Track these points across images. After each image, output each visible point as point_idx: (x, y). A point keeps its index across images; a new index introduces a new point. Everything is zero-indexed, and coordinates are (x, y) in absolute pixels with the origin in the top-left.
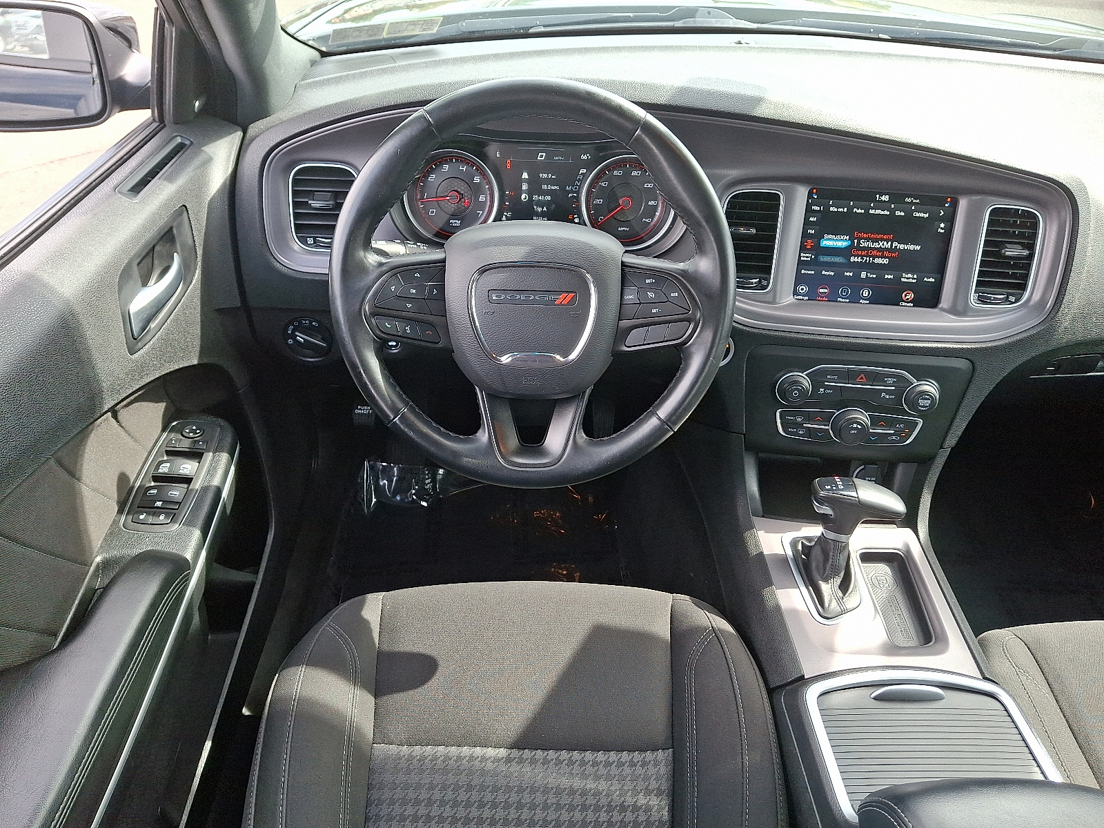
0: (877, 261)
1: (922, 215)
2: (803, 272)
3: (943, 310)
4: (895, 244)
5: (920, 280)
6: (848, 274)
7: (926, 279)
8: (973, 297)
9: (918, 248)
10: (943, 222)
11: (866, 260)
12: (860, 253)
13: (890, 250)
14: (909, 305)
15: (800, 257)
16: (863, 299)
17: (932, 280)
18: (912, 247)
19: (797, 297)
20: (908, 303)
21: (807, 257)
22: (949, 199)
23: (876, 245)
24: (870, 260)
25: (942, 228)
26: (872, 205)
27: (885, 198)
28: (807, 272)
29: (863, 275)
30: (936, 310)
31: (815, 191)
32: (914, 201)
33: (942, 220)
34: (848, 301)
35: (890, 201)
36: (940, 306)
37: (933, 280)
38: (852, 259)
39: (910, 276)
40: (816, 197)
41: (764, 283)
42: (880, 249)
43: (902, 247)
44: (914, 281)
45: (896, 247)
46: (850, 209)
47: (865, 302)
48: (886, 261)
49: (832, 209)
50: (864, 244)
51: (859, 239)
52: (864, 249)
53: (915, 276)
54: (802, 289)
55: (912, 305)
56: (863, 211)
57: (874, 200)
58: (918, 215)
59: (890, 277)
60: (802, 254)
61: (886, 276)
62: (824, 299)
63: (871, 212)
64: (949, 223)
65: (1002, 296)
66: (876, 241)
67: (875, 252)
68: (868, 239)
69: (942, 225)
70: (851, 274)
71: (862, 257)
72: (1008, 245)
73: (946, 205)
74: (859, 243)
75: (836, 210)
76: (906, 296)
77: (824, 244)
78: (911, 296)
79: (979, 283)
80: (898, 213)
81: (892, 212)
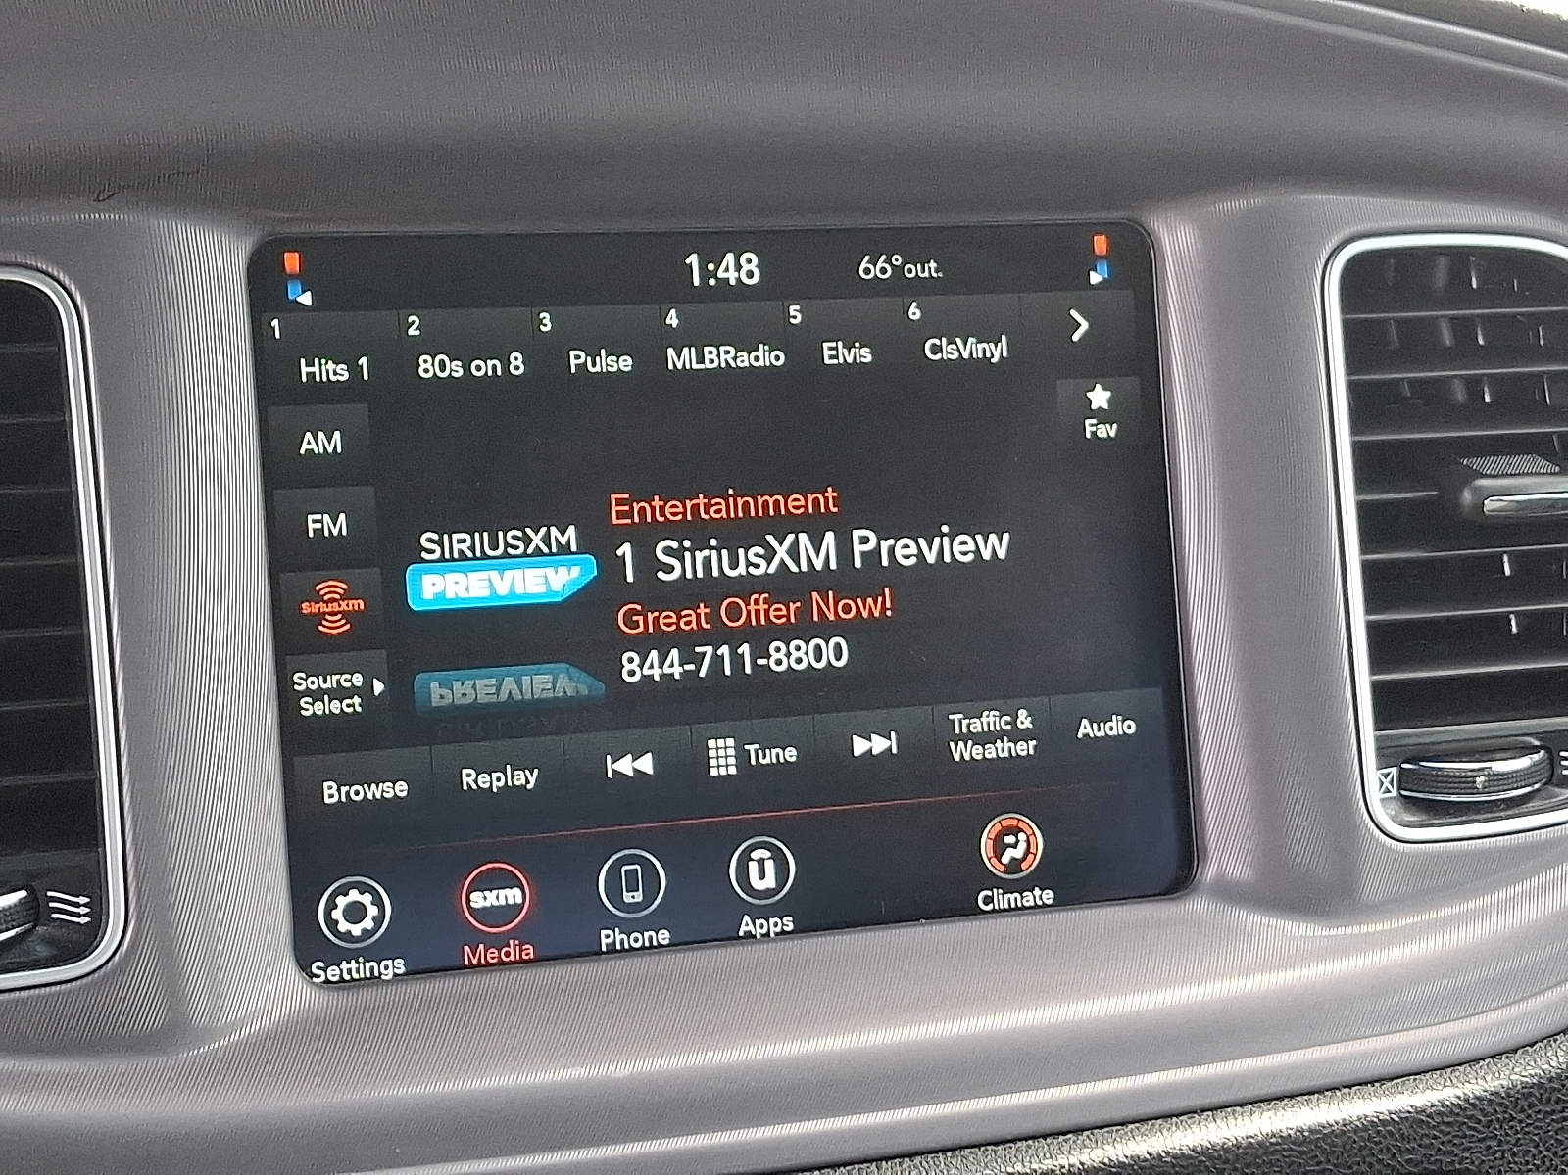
0: (788, 657)
1: (973, 348)
2: (331, 793)
3: (1231, 893)
4: (864, 541)
5: (1053, 734)
6: (625, 765)
7: (1086, 729)
8: (1376, 785)
9: (997, 546)
10: (1099, 374)
11: (718, 660)
12: (667, 620)
13: (846, 580)
14: (1029, 899)
15: (287, 699)
16: (757, 913)
17: (1119, 727)
18: (962, 548)
19: (333, 973)
20: (1021, 887)
21: (340, 694)
22: (1100, 243)
23: (752, 562)
24: (737, 660)
25: (1102, 417)
26: (673, 319)
27: (742, 269)
28: (358, 793)
29: (722, 757)
30: (1196, 905)
31: (292, 261)
32: (912, 271)
33: (1092, 364)
34: (664, 937)
35: (775, 287)
36: (1210, 871)
37: (1130, 728)
38: (633, 668)
39: (990, 720)
40: (306, 299)
41: (73, 909)
42: (782, 586)
43: (905, 551)
44: (1024, 748)
45: (871, 558)
46: (546, 355)
47: (775, 925)
48: (832, 653)
49: (428, 367)
50: (679, 564)
51: (644, 537)
52: (687, 593)
53: (1024, 721)
54: (355, 913)
55: (1048, 896)
56: (626, 364)
57: (679, 290)
58: (950, 352)
59: (879, 744)
60: (301, 682)
61: (860, 746)
62: (512, 951)
63: (681, 359)
64: (1132, 383)
65: (1523, 762)
66: (739, 534)
67: (755, 609)
68: (697, 533)
69: (1100, 397)
70: (646, 764)
71: (687, 643)
72: (1488, 464)
73: (1095, 278)
74: (648, 564)
75: (456, 369)
76: (999, 848)
77: (428, 593)
78: (1027, 845)
79: (1392, 705)
80: (835, 353)
81: (802, 347)
